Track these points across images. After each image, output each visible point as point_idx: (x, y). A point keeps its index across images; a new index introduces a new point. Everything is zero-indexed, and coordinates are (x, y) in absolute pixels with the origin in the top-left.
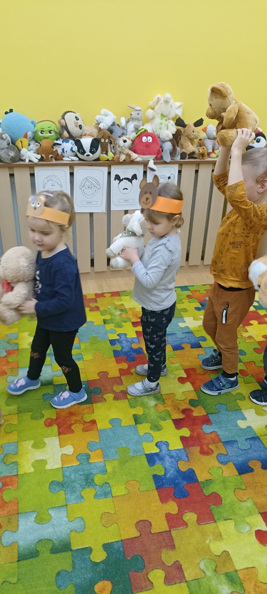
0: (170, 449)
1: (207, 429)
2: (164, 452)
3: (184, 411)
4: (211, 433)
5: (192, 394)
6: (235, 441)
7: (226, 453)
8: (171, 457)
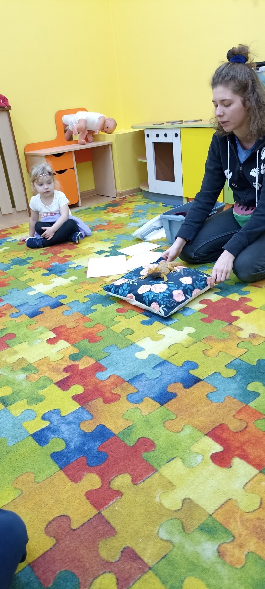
0: (63, 414)
1: (101, 376)
2: (56, 423)
3: (66, 370)
4: (109, 377)
5: (70, 350)
6: (142, 374)
7: (136, 391)
8: (69, 423)
